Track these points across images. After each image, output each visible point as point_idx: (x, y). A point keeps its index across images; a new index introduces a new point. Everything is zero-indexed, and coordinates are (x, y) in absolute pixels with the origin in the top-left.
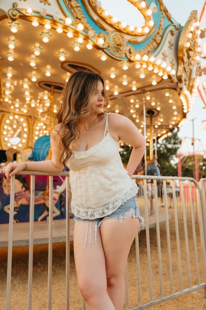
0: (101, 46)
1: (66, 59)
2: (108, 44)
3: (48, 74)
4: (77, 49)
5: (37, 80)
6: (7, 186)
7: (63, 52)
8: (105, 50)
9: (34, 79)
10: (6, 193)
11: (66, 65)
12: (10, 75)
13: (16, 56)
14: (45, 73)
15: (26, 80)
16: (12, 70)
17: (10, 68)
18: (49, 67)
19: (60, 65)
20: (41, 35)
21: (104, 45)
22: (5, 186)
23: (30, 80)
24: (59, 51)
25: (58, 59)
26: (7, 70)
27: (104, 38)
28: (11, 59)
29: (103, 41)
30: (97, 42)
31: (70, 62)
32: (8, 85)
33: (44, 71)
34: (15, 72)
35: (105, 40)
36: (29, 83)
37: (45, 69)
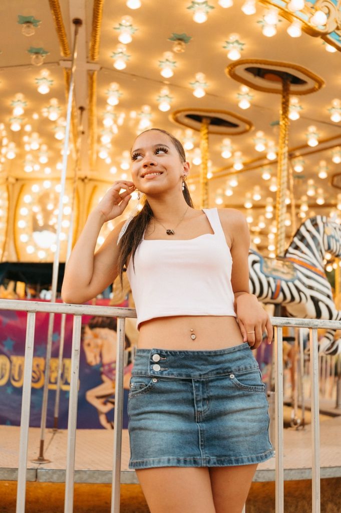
0: (321, 29)
1: (242, 55)
2: (337, 22)
3: (199, 93)
4: (270, 32)
5: (172, 108)
6: (92, 345)
7: (237, 41)
8: (329, 36)
9: (165, 107)
10: (91, 362)
11: (240, 71)
12: (113, 100)
13: (133, 58)
14: (193, 90)
15: (146, 108)
16: (117, 91)
17: (114, 86)
18: (200, 76)
19: (226, 71)
20: (189, 8)
21: (327, 26)
22: (89, 345)
23: (155, 108)
24: (229, 41)
25: (224, 57)
26: (108, 90)
27: (327, 11)
28: (120, 65)
29: (325, 17)
30: (312, 20)
31: (252, 62)
32: (108, 122)
33: (190, 86)
34: (125, 94)
35: (328, 14)
36: (154, 116)
37: (193, 81)
